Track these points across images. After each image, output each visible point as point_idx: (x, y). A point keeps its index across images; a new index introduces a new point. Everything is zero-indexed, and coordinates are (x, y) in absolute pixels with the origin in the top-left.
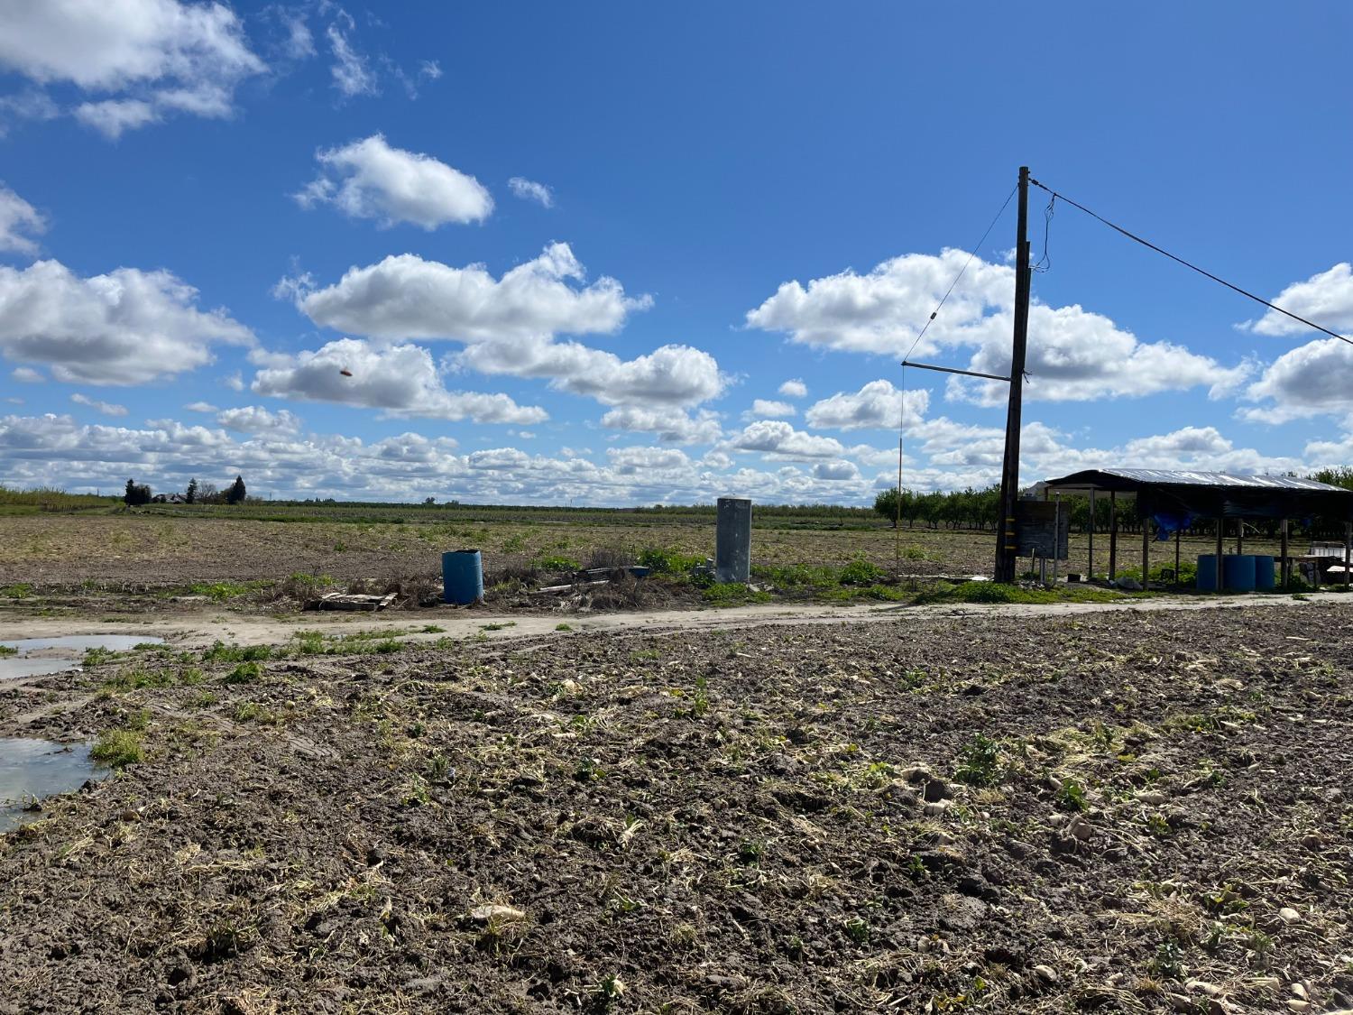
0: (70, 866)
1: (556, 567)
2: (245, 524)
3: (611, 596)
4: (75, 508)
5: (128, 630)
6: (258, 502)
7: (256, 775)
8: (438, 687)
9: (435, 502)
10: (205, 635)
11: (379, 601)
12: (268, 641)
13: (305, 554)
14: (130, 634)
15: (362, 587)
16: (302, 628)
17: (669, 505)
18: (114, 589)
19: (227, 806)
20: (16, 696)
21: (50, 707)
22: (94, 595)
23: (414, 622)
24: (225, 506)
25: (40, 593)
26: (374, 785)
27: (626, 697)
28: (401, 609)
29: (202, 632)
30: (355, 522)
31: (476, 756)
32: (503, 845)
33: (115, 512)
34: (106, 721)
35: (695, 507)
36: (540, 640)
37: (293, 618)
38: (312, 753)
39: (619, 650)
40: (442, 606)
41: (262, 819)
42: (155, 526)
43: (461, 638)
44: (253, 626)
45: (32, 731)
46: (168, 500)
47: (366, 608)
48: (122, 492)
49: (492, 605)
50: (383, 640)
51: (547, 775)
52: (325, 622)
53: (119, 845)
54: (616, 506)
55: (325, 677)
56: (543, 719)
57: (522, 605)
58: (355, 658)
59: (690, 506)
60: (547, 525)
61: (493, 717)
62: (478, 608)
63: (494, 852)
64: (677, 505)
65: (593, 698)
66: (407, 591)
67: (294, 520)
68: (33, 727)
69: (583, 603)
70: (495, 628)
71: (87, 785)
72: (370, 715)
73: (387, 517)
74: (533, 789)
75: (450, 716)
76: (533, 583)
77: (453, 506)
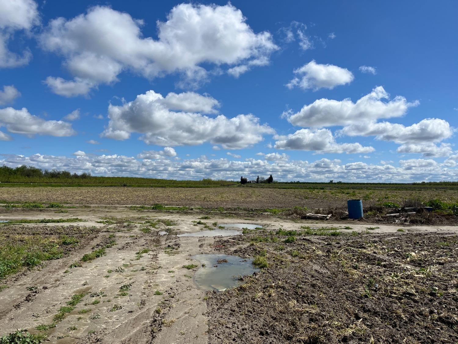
0: (257, 301)
1: (389, 206)
2: (275, 190)
3: (418, 219)
4: (229, 185)
5: (252, 223)
6: (276, 183)
7: (305, 277)
8: (359, 250)
9: (333, 182)
10: (274, 226)
11: (326, 217)
12: (294, 229)
13: (295, 199)
14: (252, 224)
15: (320, 212)
16: (303, 225)
17: (428, 182)
18: (245, 210)
19: (300, 287)
20: (228, 242)
21: (238, 246)
22: (240, 211)
23: (341, 225)
24: (267, 184)
25: (226, 210)
26: (347, 286)
27: (441, 262)
28: (334, 220)
29: (273, 225)
30: (308, 189)
31: (383, 280)
32: (409, 320)
33: (239, 186)
34: (254, 252)
35: (441, 182)
36: (392, 235)
37: (299, 221)
38: (321, 271)
39: (430, 241)
40: (348, 219)
41: (313, 294)
42: (250, 190)
43: (360, 232)
44: (287, 223)
45: (235, 253)
46: (252, 182)
47: (322, 219)
48: (240, 180)
49: (367, 220)
50: (332, 231)
51: (417, 292)
52: (309, 223)
53: (271, 296)
54: (404, 183)
55: (316, 243)
56: (407, 268)
57: (379, 220)
58: (325, 237)
59: (438, 182)
60: (377, 190)
61: (385, 265)
62: (362, 221)
63: (406, 322)
64: (432, 181)
65: (426, 261)
66: (335, 214)
67: (288, 188)
68: (235, 252)
69: (406, 221)
70: (372, 229)
71: (255, 273)
72: (336, 259)
73: (318, 187)
74: (413, 297)
75: (367, 262)
76: (381, 212)
77: (340, 183)
